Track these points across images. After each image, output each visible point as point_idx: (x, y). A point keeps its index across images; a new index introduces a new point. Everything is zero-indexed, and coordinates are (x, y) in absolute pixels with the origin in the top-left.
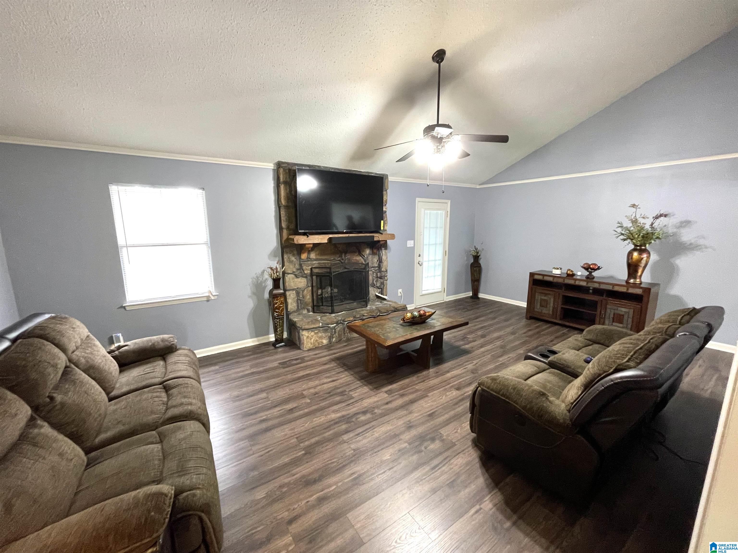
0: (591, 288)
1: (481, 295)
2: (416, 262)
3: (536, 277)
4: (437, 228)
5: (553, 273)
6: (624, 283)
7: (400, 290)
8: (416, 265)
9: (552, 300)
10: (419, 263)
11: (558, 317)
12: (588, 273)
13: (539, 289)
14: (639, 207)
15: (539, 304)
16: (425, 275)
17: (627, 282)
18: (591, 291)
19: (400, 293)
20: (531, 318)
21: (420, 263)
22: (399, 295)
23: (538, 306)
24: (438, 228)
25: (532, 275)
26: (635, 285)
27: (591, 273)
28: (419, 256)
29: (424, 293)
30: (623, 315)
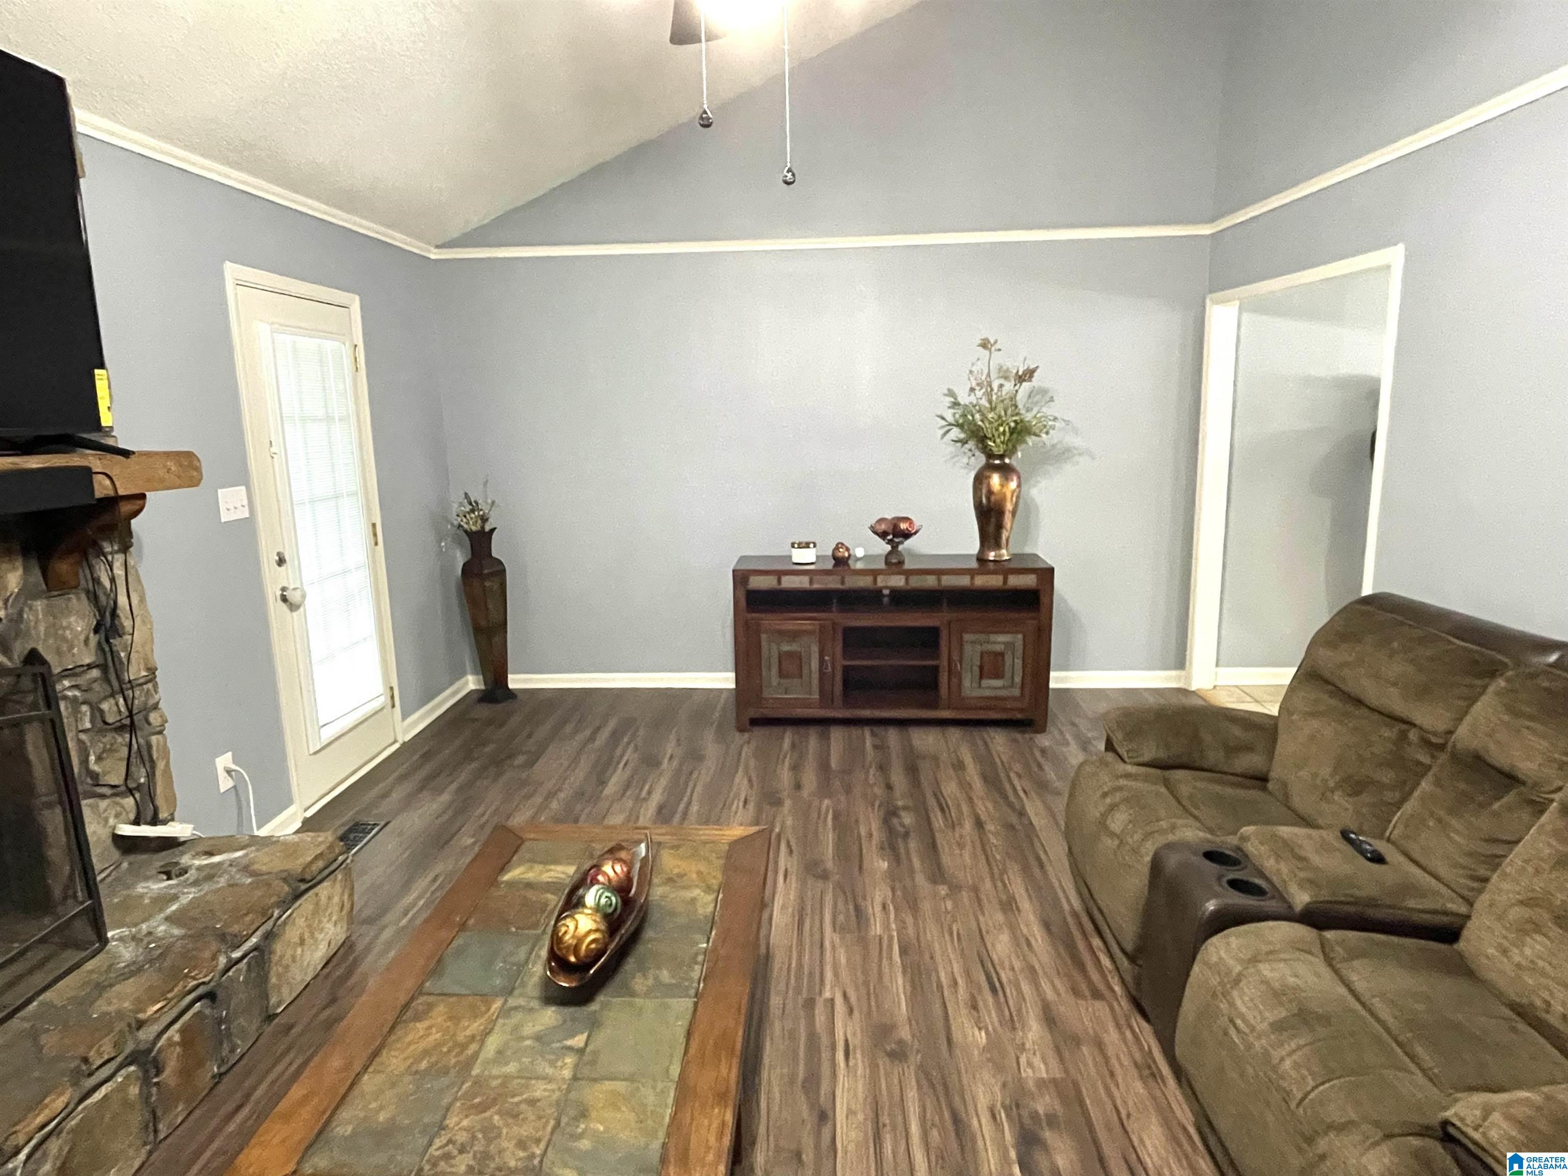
0: (886, 592)
1: (515, 681)
2: (272, 592)
3: (757, 583)
4: (329, 419)
5: (795, 560)
6: (974, 565)
7: (224, 761)
8: (276, 608)
9: (815, 649)
10: (284, 599)
11: (838, 699)
12: (889, 548)
13: (771, 621)
14: (997, 346)
15: (775, 670)
16: (318, 650)
17: (981, 559)
18: (886, 600)
19: (229, 772)
20: (756, 722)
21: (294, 597)
22: (225, 783)
23: (775, 681)
24: (333, 419)
25: (740, 577)
26: (1000, 567)
27: (895, 547)
28: (281, 561)
29: (328, 734)
30: (1002, 654)
